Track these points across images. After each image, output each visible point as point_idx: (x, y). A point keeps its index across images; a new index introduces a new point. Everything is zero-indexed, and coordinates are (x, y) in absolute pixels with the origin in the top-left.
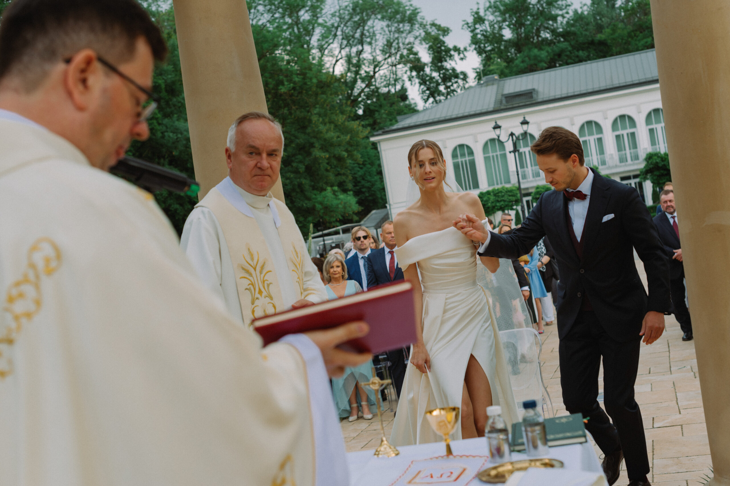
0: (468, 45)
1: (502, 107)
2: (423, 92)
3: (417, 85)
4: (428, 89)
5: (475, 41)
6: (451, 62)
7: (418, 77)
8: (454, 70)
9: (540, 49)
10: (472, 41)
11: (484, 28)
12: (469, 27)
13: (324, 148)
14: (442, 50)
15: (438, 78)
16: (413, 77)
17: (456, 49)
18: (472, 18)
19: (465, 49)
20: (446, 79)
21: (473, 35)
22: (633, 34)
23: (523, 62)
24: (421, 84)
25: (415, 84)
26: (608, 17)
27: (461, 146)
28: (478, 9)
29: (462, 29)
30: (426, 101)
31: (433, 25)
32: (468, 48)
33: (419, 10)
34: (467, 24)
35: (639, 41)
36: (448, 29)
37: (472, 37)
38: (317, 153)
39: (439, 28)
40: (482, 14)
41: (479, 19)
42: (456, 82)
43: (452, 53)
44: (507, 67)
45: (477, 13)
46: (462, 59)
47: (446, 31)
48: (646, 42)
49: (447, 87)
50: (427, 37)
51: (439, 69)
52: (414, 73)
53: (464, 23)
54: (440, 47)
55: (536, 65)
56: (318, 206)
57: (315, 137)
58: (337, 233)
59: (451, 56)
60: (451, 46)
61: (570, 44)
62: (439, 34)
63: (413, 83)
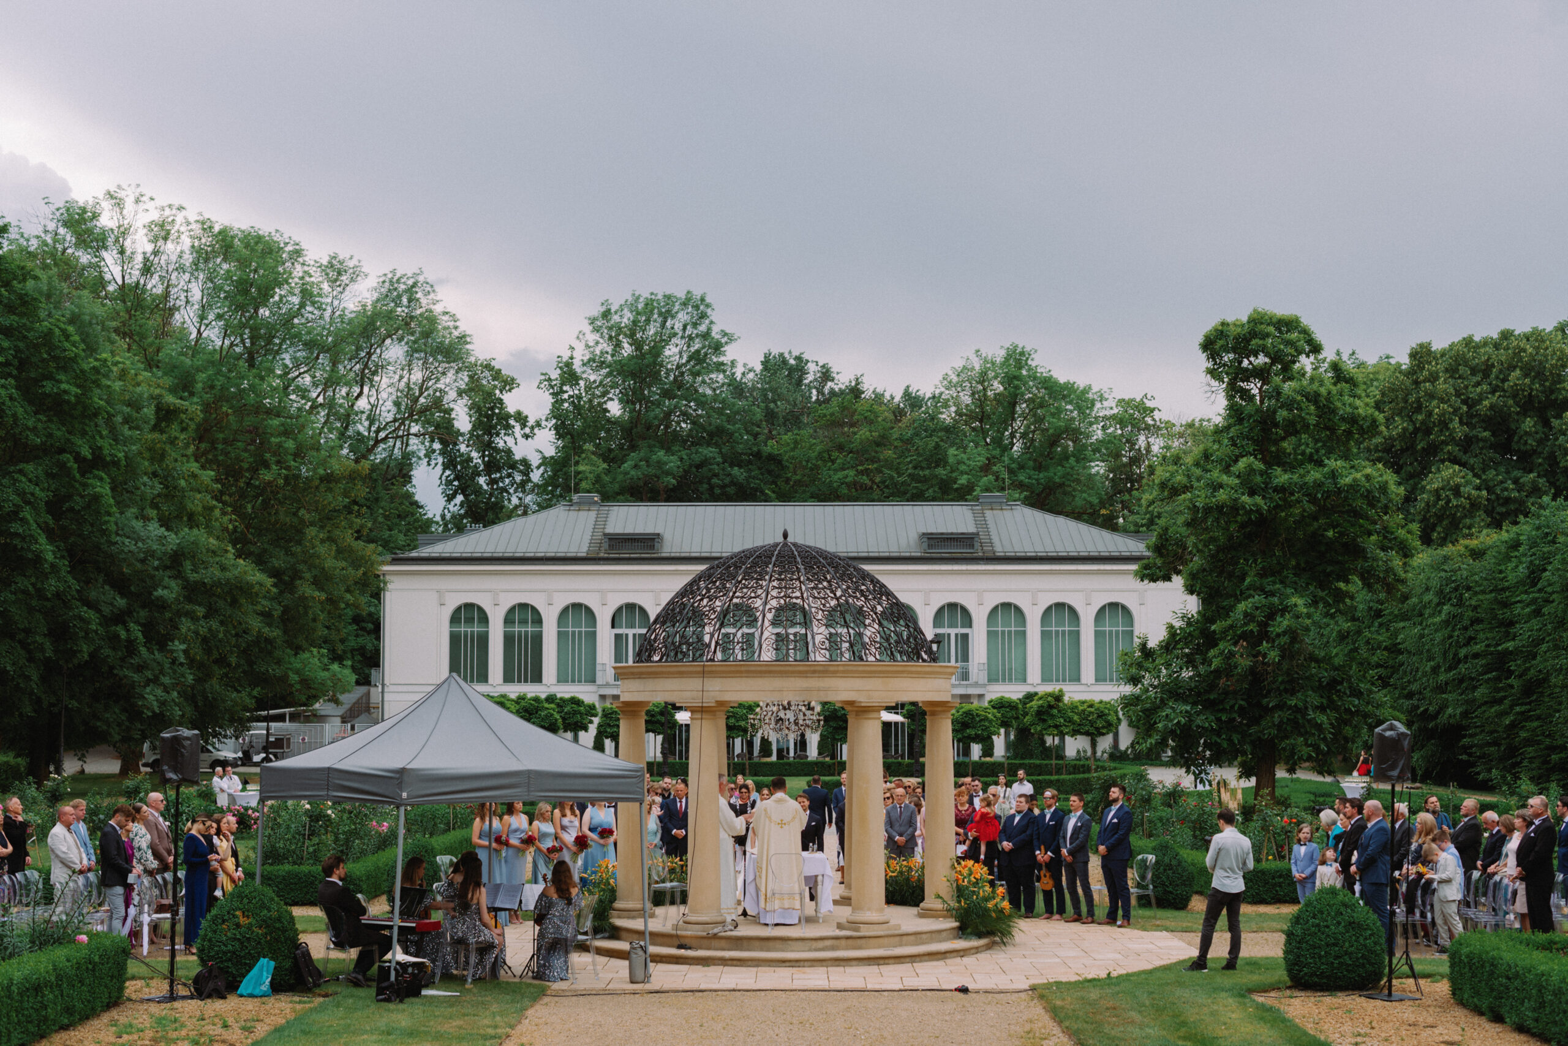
0: (544, 418)
1: (602, 555)
2: (449, 483)
3: (440, 468)
4: (457, 478)
5: (556, 412)
6: (506, 438)
7: (443, 453)
8: (509, 452)
9: (668, 450)
10: (552, 411)
11: (577, 392)
12: (552, 387)
13: (317, 583)
14: (494, 413)
15: (479, 461)
16: (434, 451)
17: (521, 419)
18: (559, 371)
19: (538, 424)
20: (491, 467)
21: (556, 402)
22: (826, 455)
23: (636, 466)
24: (445, 467)
25: (436, 464)
26: (788, 402)
27: (523, 606)
28: (572, 358)
29: (538, 387)
30: (450, 498)
31: (488, 367)
32: (544, 423)
33: (468, 339)
34: (550, 380)
35: (836, 470)
36: (513, 380)
37: (553, 405)
38: (306, 589)
39: (497, 375)
40: (577, 366)
41: (569, 376)
42: (509, 475)
43: (512, 422)
44: (608, 472)
45: (568, 365)
46: (526, 436)
47: (509, 384)
48: (847, 477)
49: (492, 482)
50: (473, 388)
51: (486, 446)
52: (437, 446)
53: (543, 377)
54: (492, 409)
55: (658, 478)
56: (294, 678)
57: (305, 562)
58: (281, 718)
59: (508, 427)
60: (511, 409)
61: (720, 452)
62: (495, 387)
63: (433, 462)
